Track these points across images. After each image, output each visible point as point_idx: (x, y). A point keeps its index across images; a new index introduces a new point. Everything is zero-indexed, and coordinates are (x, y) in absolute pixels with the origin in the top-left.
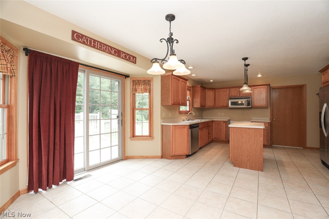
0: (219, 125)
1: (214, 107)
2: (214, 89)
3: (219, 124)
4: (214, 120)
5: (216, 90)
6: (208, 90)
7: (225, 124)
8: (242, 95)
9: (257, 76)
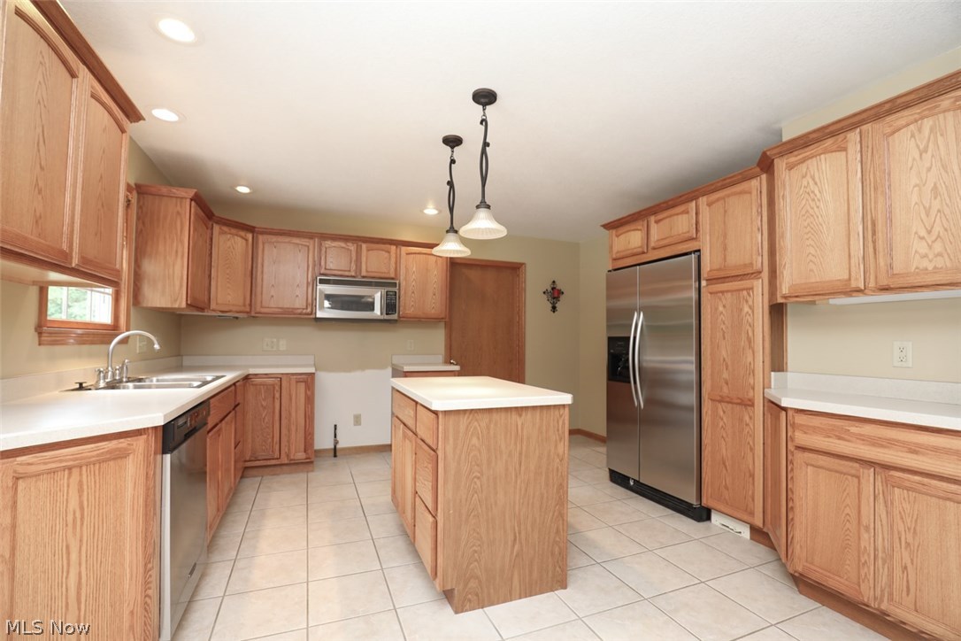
0: (277, 395)
1: (251, 315)
2: (251, 229)
3: (277, 388)
4: (252, 371)
5: (261, 238)
6: (225, 229)
7: (302, 386)
8: (367, 271)
9: (422, 211)
